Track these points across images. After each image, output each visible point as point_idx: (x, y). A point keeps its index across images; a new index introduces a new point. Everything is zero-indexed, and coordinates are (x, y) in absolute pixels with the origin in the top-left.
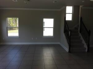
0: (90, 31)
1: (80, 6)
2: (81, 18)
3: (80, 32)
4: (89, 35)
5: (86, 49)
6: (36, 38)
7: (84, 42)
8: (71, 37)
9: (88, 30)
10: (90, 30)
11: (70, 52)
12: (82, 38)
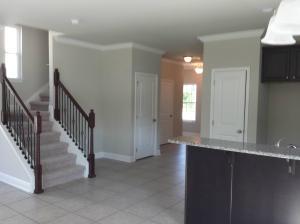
0: (92, 114)
1: (52, 35)
2: (57, 74)
3: (57, 118)
4: (92, 125)
5: (84, 168)
7: (73, 149)
9: (88, 113)
12: (65, 137)
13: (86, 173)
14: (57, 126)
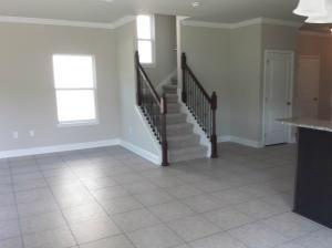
0: (214, 96)
1: (179, 19)
2: (184, 57)
3: (184, 100)
4: (214, 107)
5: (206, 148)
6: (32, 133)
7: (198, 130)
8: (167, 116)
9: (210, 95)
10: (214, 93)
11: (165, 163)
12: (191, 119)
13: (209, 154)
14: (184, 109)
